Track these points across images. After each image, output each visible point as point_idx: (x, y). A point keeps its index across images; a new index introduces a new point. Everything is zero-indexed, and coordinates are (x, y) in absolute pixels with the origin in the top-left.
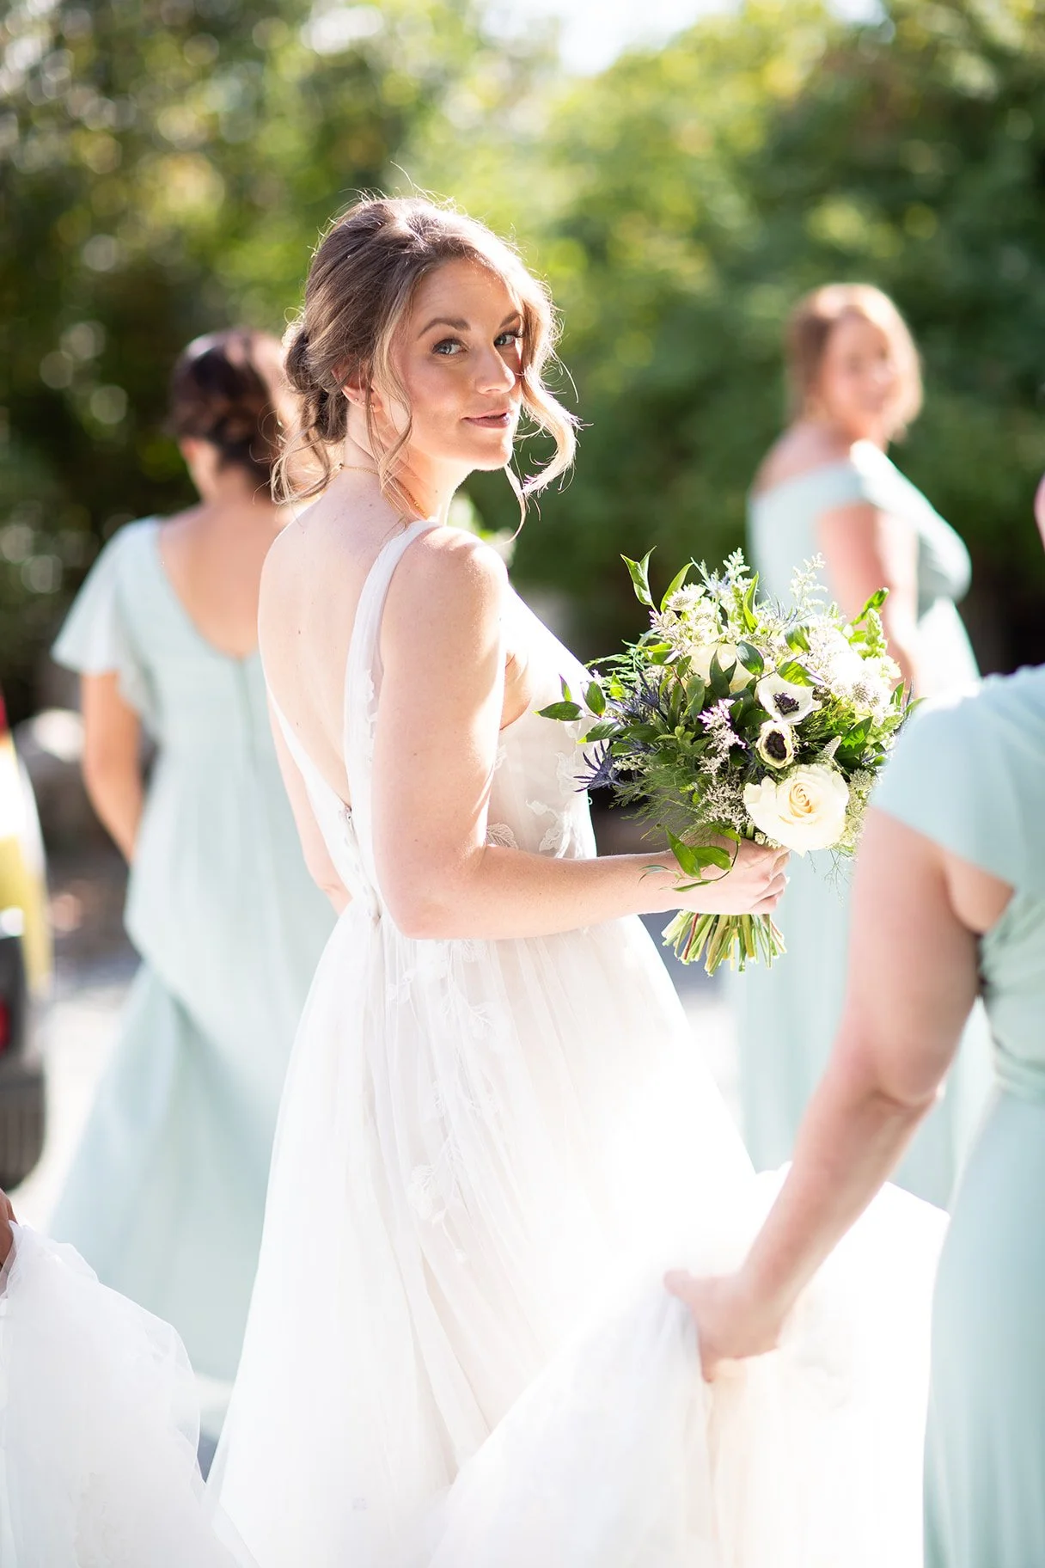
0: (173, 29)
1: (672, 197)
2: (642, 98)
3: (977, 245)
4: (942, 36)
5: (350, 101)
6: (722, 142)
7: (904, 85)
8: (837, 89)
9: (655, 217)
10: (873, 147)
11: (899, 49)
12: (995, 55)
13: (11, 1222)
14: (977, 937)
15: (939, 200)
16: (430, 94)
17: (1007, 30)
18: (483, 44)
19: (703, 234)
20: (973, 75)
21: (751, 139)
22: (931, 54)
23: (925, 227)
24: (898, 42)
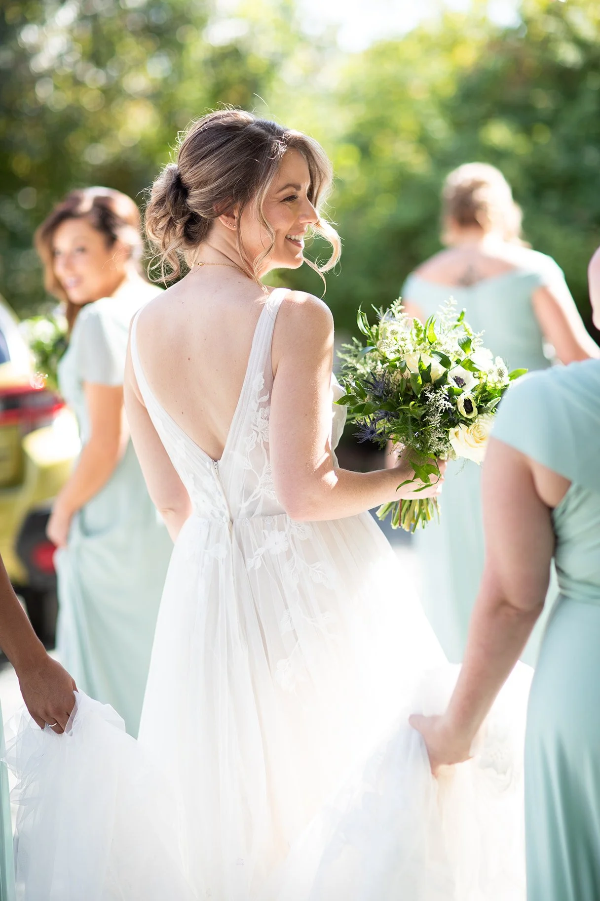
0: (134, 33)
1: (406, 121)
2: (389, 68)
3: (572, 146)
4: (551, 33)
5: (230, 72)
6: (433, 91)
7: (531, 60)
8: (495, 62)
9: (396, 132)
10: (515, 93)
11: (529, 41)
12: (581, 44)
13: (74, 692)
14: (550, 510)
15: (551, 122)
16: (273, 66)
17: (587, 30)
18: (302, 39)
19: (424, 141)
20: (569, 55)
21: (449, 90)
22: (546, 43)
23: (544, 138)
24: (527, 38)
